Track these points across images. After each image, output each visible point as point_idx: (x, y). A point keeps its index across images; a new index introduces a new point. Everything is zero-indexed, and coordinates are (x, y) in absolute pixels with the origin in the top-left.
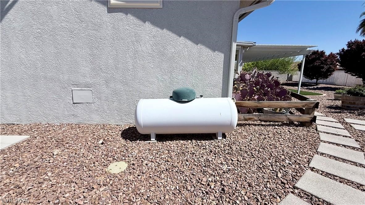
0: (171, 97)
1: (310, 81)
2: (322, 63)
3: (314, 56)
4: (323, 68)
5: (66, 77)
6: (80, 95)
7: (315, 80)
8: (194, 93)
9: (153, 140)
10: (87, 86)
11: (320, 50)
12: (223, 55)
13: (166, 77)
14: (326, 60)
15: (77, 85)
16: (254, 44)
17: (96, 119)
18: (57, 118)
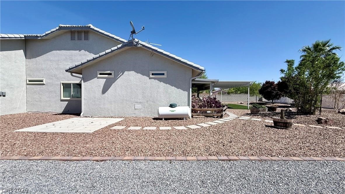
0: (169, 106)
1: (268, 101)
2: (272, 90)
3: (267, 85)
4: (273, 92)
5: (133, 100)
6: (138, 106)
7: (271, 101)
8: (177, 105)
9: (163, 120)
10: (140, 103)
11: (271, 81)
12: (187, 92)
13: (168, 100)
14: (274, 88)
15: (137, 103)
16: (218, 81)
17: (142, 115)
18: (129, 114)
